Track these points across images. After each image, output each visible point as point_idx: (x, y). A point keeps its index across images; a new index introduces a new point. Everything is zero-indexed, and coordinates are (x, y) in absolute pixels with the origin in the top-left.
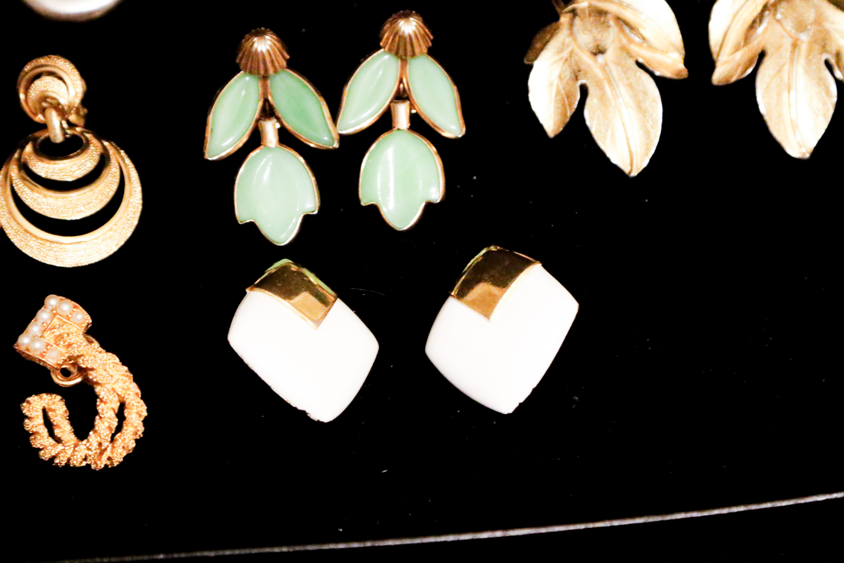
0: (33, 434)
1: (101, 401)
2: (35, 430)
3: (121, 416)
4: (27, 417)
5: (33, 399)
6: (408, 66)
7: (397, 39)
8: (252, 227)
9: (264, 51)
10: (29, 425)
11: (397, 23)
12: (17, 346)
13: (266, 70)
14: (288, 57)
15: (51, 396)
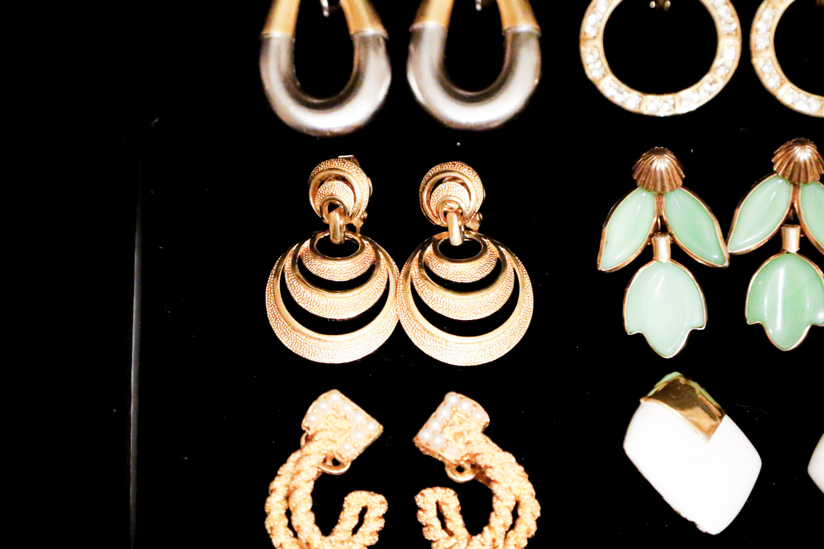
0: (427, 526)
1: (498, 498)
2: (428, 522)
3: (515, 515)
4: (420, 509)
5: (427, 492)
6: (800, 191)
7: (792, 165)
8: (640, 338)
9: (663, 169)
10: (422, 517)
11: (793, 150)
12: (417, 439)
13: (663, 188)
14: (684, 176)
15: (446, 491)
